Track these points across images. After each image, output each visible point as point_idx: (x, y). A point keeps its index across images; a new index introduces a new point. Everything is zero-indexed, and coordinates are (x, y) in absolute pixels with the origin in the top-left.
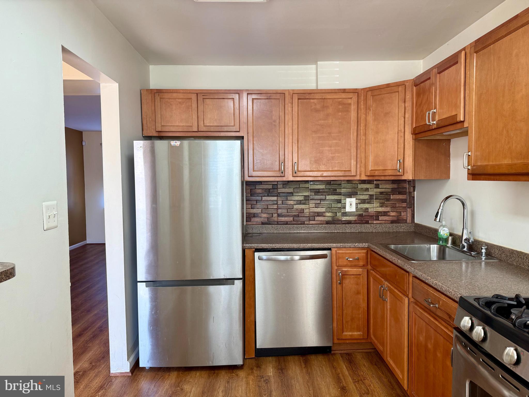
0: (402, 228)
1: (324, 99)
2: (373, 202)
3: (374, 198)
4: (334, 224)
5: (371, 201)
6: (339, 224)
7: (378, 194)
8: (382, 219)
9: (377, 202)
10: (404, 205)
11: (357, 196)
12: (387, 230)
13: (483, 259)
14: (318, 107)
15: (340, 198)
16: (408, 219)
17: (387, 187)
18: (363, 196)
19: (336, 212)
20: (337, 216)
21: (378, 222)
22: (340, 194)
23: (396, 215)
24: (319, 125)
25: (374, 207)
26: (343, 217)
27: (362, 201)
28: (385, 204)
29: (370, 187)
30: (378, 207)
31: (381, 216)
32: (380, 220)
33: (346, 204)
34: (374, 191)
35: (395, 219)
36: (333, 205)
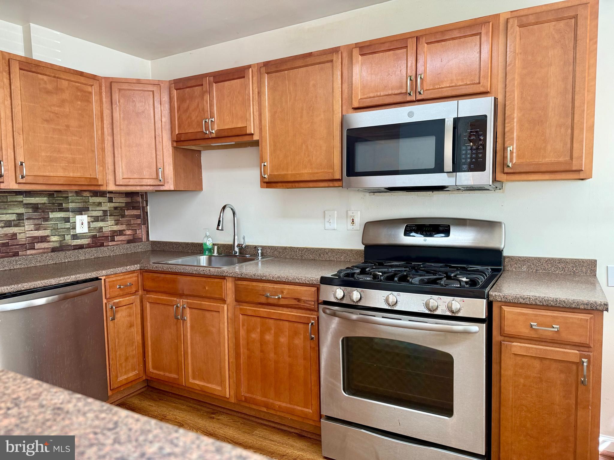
0: (139, 248)
1: (57, 78)
2: (107, 220)
3: (109, 214)
4: (62, 250)
5: (105, 218)
6: (69, 250)
7: (113, 209)
8: (118, 240)
9: (112, 219)
10: (139, 221)
11: (89, 212)
12: (125, 252)
13: (260, 259)
14: (49, 87)
15: (67, 216)
16: (143, 237)
17: (120, 201)
18: (96, 212)
19: (63, 235)
20: (65, 240)
21: (114, 243)
22: (67, 210)
23: (132, 233)
24: (53, 113)
25: (109, 225)
26: (73, 241)
27: (95, 218)
28: (120, 221)
29: (103, 201)
30: (112, 225)
31: (117, 236)
32: (115, 240)
33: (76, 223)
34: (107, 206)
35: (131, 238)
36: (60, 226)
